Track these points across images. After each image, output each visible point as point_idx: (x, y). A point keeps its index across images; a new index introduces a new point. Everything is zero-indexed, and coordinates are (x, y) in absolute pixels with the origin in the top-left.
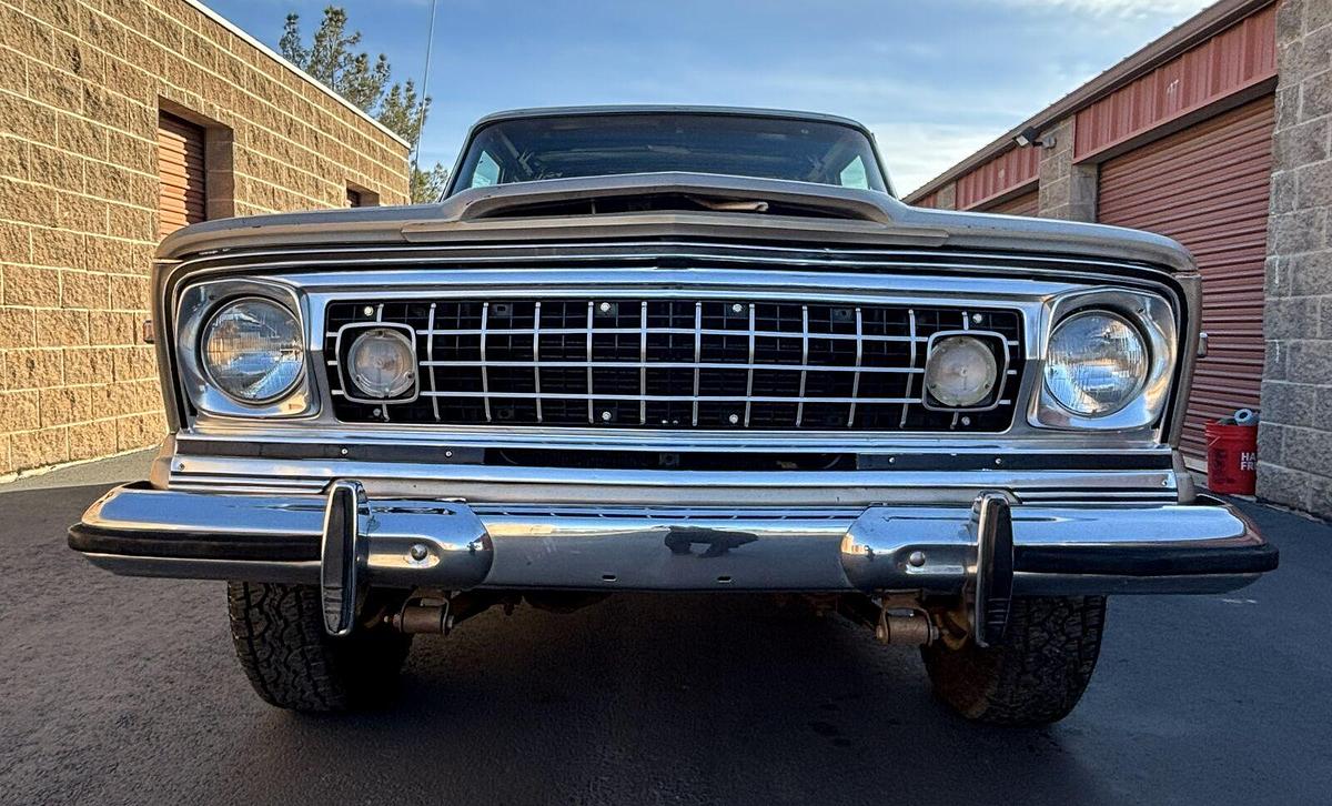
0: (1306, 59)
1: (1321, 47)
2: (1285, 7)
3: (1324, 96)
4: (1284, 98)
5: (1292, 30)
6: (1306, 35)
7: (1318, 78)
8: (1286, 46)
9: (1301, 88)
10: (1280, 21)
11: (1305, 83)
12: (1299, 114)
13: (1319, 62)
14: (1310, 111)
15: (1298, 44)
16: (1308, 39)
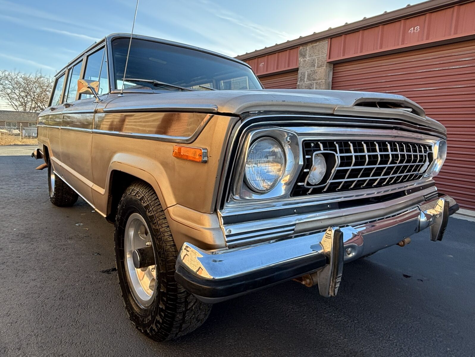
0: (308, 65)
1: (312, 62)
2: (302, 49)
3: (313, 76)
4: (301, 74)
5: (304, 56)
6: (307, 58)
7: (311, 71)
8: (302, 60)
9: (306, 73)
10: (300, 53)
11: (307, 72)
12: (306, 80)
13: (312, 66)
14: (309, 79)
15: (305, 60)
16: (308, 60)
